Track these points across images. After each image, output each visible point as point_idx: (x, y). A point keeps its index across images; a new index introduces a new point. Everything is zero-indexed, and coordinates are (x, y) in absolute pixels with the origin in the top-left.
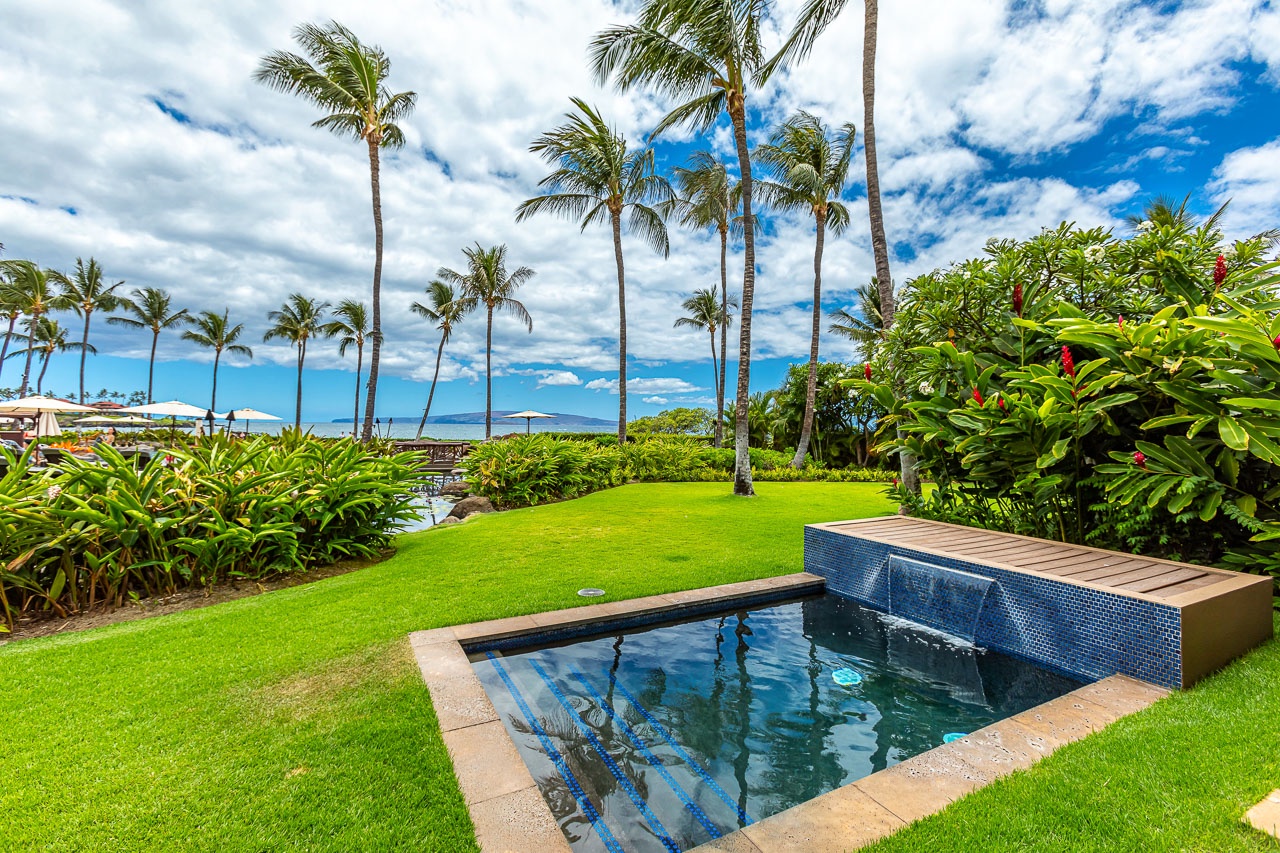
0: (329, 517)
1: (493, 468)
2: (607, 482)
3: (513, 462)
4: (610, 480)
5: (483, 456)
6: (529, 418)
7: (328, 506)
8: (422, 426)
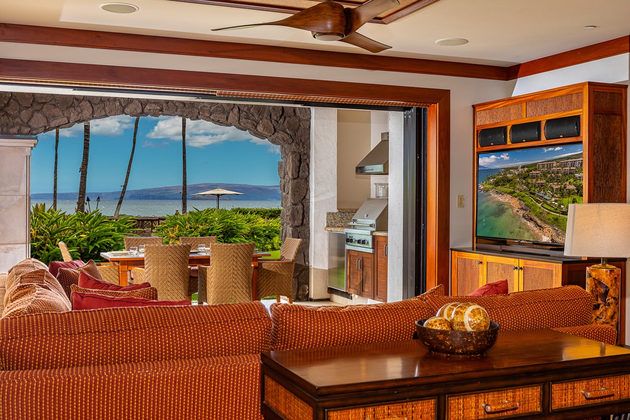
0: (91, 248)
1: (177, 232)
2: (269, 247)
3: (191, 228)
4: (273, 244)
5: (170, 224)
6: (218, 195)
7: (90, 243)
8: (120, 203)
